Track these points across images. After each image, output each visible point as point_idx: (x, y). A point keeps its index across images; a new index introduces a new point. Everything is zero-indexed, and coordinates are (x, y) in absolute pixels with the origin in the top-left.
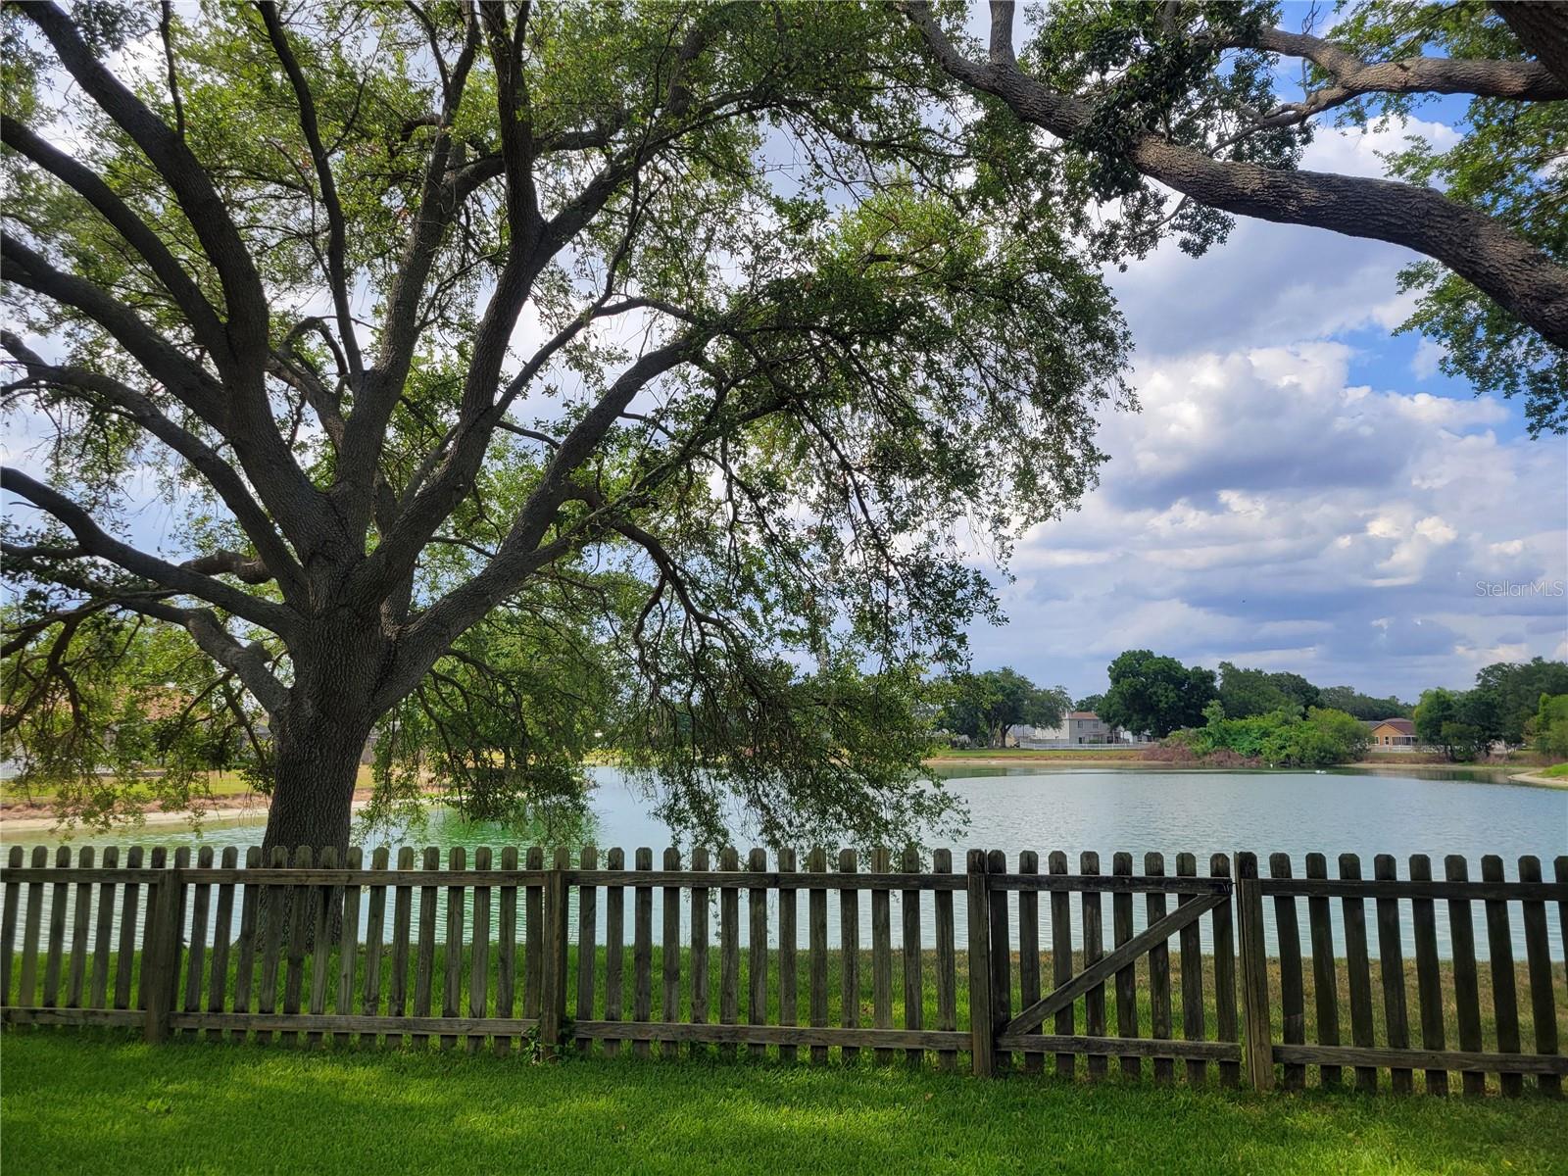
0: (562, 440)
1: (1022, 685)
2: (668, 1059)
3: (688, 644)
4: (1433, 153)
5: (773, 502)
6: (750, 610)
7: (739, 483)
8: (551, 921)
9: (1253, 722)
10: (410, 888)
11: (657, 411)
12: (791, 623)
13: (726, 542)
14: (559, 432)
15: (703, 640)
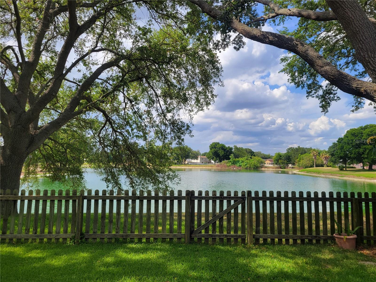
0: (81, 84)
1: (190, 150)
2: (109, 242)
3: (112, 137)
4: (289, 31)
5: (136, 103)
6: (128, 130)
7: (127, 98)
8: (79, 208)
9: (240, 159)
10: (39, 200)
11: (107, 78)
12: (139, 134)
13: (123, 112)
14: (80, 82)
15: (116, 137)
